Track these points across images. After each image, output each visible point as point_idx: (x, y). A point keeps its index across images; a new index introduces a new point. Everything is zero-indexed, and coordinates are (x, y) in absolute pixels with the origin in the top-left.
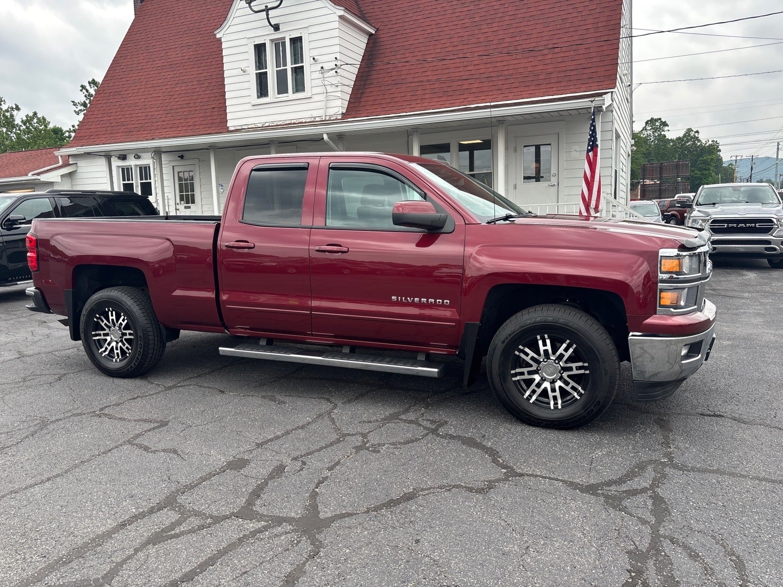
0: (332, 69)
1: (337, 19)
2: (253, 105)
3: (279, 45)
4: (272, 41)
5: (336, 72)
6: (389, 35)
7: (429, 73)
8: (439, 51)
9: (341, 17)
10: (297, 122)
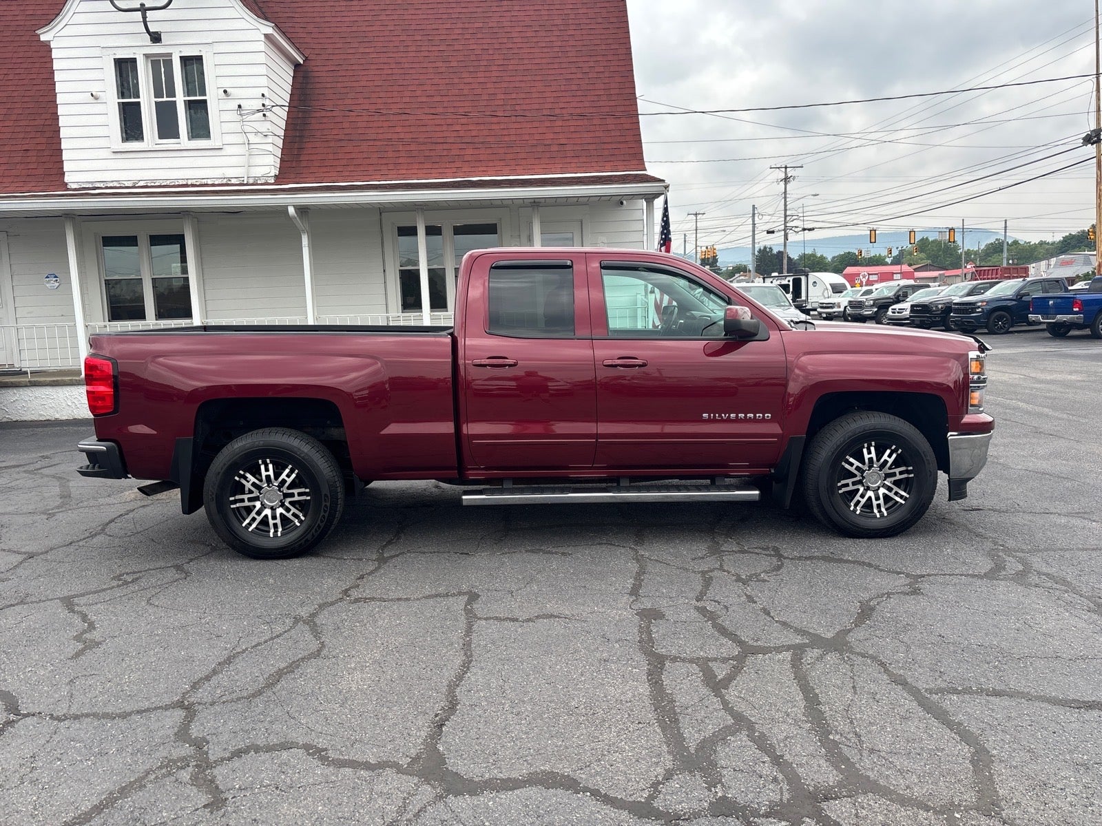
0: (259, 111)
1: (263, 38)
2: (114, 152)
3: (160, 64)
4: (147, 56)
5: (264, 115)
6: (327, 69)
7: (398, 129)
8: (407, 100)
9: (266, 36)
10: (198, 184)
